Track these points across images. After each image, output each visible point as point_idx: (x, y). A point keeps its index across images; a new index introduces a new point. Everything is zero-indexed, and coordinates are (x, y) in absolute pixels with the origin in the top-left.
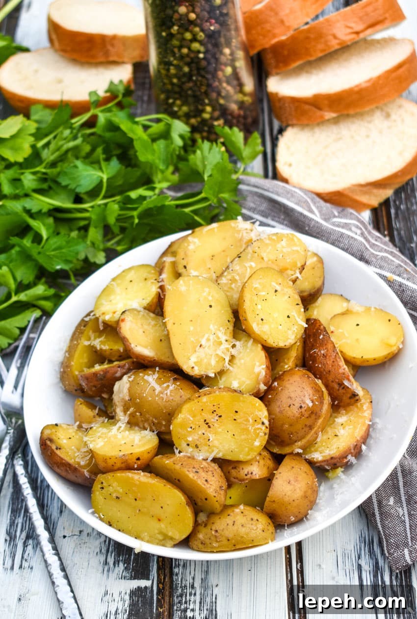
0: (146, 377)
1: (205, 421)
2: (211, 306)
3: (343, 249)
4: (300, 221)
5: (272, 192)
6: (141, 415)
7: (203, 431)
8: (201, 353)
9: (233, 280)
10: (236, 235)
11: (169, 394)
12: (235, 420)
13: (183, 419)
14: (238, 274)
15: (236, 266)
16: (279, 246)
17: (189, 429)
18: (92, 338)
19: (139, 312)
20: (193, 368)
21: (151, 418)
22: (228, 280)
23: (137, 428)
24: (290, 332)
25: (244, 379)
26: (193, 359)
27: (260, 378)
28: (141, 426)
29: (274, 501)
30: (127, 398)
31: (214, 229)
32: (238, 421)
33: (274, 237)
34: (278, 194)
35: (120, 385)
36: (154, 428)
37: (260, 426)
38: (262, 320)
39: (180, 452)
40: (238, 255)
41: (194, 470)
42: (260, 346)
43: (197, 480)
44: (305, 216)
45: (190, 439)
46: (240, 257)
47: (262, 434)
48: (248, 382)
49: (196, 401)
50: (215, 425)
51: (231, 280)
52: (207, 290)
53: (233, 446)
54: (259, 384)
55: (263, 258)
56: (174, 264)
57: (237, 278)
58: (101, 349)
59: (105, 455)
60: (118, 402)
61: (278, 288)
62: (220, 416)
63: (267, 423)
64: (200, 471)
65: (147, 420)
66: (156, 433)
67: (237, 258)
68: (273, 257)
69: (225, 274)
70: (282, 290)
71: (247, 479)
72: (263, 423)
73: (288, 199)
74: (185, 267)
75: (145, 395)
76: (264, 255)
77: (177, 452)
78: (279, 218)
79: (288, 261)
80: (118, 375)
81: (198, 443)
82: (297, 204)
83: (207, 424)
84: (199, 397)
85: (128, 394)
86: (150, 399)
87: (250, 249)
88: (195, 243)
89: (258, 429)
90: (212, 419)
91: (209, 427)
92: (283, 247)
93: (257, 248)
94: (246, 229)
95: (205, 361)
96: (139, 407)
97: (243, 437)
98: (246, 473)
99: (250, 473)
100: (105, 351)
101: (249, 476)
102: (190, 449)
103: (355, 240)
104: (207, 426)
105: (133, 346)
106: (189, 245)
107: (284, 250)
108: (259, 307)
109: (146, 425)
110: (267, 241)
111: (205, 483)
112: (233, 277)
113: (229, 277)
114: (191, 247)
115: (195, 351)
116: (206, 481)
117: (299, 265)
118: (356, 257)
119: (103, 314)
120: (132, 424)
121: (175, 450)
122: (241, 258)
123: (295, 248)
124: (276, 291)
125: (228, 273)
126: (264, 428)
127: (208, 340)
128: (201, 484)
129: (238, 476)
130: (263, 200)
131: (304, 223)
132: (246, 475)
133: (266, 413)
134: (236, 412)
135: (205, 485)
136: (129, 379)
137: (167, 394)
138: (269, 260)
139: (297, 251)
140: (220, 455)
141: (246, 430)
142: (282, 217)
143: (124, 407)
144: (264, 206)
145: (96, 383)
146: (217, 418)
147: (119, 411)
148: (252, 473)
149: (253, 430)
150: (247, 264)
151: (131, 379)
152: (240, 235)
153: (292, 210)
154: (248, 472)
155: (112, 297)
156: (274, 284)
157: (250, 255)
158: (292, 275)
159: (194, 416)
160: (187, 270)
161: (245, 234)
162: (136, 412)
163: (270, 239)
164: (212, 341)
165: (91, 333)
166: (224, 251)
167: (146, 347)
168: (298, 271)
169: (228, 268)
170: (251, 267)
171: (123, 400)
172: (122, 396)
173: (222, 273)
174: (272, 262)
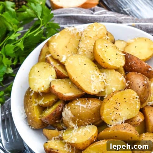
0: (76, 104)
1: (115, 108)
2: (85, 64)
3: (108, 22)
5: (64, 13)
6: (82, 120)
7: (116, 113)
8: (94, 84)
9: (84, 51)
10: (70, 34)
11: (90, 106)
12: (126, 102)
13: (107, 111)
14: (84, 48)
15: (82, 45)
16: (94, 30)
17: (111, 114)
18: (37, 102)
19: (55, 81)
20: (95, 91)
21: (87, 119)
22: (81, 52)
23: (82, 127)
24: (121, 60)
25: (116, 85)
26: (93, 87)
27: (124, 81)
28: (84, 125)
30: (73, 116)
32: (127, 102)
33: (90, 27)
34: (66, 13)
35: (65, 113)
37: (136, 99)
38: (110, 59)
39: (111, 125)
40: (80, 40)
41: (123, 129)
42: (114, 70)
43: (127, 132)
45: (113, 118)
47: (138, 102)
48: (119, 86)
49: (108, 102)
50: (119, 107)
51: (83, 51)
52: (80, 59)
53: (129, 113)
54: (125, 84)
55: (90, 37)
56: (52, 57)
57: (85, 49)
58: (45, 104)
61: (106, 45)
62: (120, 103)
63: (138, 97)
64: (126, 128)
65: (86, 121)
66: (91, 124)
67: (80, 42)
68: (94, 35)
69: (79, 50)
70: (108, 45)
71: (139, 123)
72: (137, 98)
73: (73, 13)
74: (58, 56)
75: (80, 111)
76: (91, 36)
77: (110, 126)
78: (72, 22)
79: (101, 33)
80: (60, 110)
81: (116, 118)
83: (116, 109)
84: (108, 99)
85: (72, 115)
86: (84, 112)
87: (83, 36)
88: (55, 45)
89: (136, 101)
90: (117, 106)
91: (117, 110)
92: (96, 29)
93: (86, 34)
95: (97, 86)
96: (80, 117)
97: (131, 107)
98: (137, 121)
100: (47, 104)
101: (139, 122)
102: (114, 122)
104: (116, 110)
105: (64, 94)
106: (53, 47)
108: (105, 55)
109: (86, 123)
110: (88, 30)
111: (130, 131)
112: (83, 50)
113: (82, 50)
114: (55, 47)
115: (91, 84)
116: (130, 130)
117: (106, 33)
118: (115, 23)
119: (39, 89)
120: (80, 126)
121: (108, 126)
123: (100, 28)
124: (107, 47)
125: (80, 49)
126: (137, 99)
127: (93, 77)
129: (135, 124)
130: (61, 18)
132: (138, 122)
133: (136, 94)
134: (125, 98)
136: (69, 109)
137: (90, 107)
138: (93, 37)
139: (102, 29)
141: (131, 104)
142: (73, 21)
143: (72, 121)
145: (53, 118)
146: (119, 104)
147: (71, 124)
148: (139, 120)
149: (134, 103)
150: (86, 42)
151: (69, 108)
152: (72, 33)
153: (77, 16)
155: (36, 81)
156: (104, 44)
157: (84, 38)
158: (105, 38)
159: (110, 109)
161: (74, 32)
162: (80, 120)
163: (89, 28)
164: (95, 77)
165: (35, 100)
166: (69, 42)
167: (69, 92)
168: (106, 36)
169: (78, 47)
170: (88, 43)
171: (71, 118)
172: (69, 117)
173: (78, 50)
174: (95, 37)
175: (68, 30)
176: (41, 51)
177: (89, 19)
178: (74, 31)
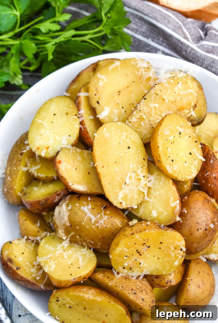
0: (82, 208)
1: (137, 250)
2: (129, 148)
4: (178, 46)
6: (80, 237)
7: (136, 258)
8: (126, 190)
9: (141, 119)
10: (136, 73)
11: (103, 223)
12: (160, 248)
13: (121, 251)
14: (145, 114)
15: (143, 106)
16: (176, 89)
17: (125, 258)
18: (29, 165)
19: (69, 149)
20: (121, 203)
21: (89, 240)
22: (136, 118)
23: (76, 245)
24: (192, 167)
25: (161, 209)
26: (121, 195)
27: (175, 211)
28: (80, 244)
29: (189, 302)
30: (68, 224)
31: (117, 66)
32: (162, 249)
33: (172, 81)
35: (60, 211)
36: (91, 246)
37: (179, 251)
38: (172, 161)
39: (118, 273)
40: (144, 97)
41: (133, 292)
42: (171, 181)
43: (136, 300)
44: (182, 43)
45: (126, 265)
46: (145, 99)
47: (180, 257)
48: (165, 213)
49: (130, 237)
50: (145, 253)
51: (139, 119)
52: (125, 134)
53: (158, 266)
54: (176, 217)
55: (164, 100)
56: (88, 99)
57: (145, 117)
58: (38, 176)
59: (60, 280)
60: (60, 226)
61: (181, 130)
62: (149, 247)
63: (184, 249)
64: (138, 292)
65: (85, 241)
66: (92, 249)
67: (143, 100)
68: (172, 99)
69: (135, 113)
70: (184, 131)
71: (167, 286)
72: (181, 250)
73: (166, 25)
74: (98, 102)
75: (83, 224)
76: (165, 97)
77: (116, 273)
79: (185, 102)
80: (56, 200)
81: (131, 266)
82: (174, 30)
83: (139, 252)
84: (133, 234)
85: (68, 221)
86: (88, 227)
87: (152, 91)
88: (103, 80)
89: (178, 253)
90: (143, 249)
91: (140, 255)
92: (180, 90)
93: (159, 92)
94: (144, 68)
95: (130, 196)
96: (78, 232)
97: (165, 259)
99: (169, 281)
100: (42, 177)
101: (168, 284)
102: (126, 271)
104: (138, 254)
105: (70, 184)
106: (98, 82)
107: (181, 93)
108: (169, 150)
109: (84, 244)
110: (166, 85)
111: (142, 301)
112: (141, 116)
113: (138, 116)
114: (101, 84)
115: (122, 188)
116: (143, 299)
117: (193, 104)
119: (38, 149)
120: (73, 241)
121: (114, 271)
122: (146, 99)
123: (189, 91)
124: (180, 133)
125: (137, 112)
126: (182, 253)
127: (131, 178)
128: (139, 303)
129: (160, 284)
130: (143, 23)
131: (181, 48)
132: (167, 283)
133: (184, 243)
134: (161, 243)
135: (142, 303)
136: (68, 208)
137: (101, 224)
138: (169, 101)
139: (191, 93)
140: (148, 273)
141: (168, 255)
142: (161, 39)
143: (65, 230)
144: (144, 28)
146: (146, 248)
147: (61, 232)
148: (171, 282)
149: (173, 255)
150: (152, 105)
151: (69, 208)
152: (140, 74)
153: (171, 36)
154: (168, 281)
155: (42, 131)
156: (178, 127)
157: (153, 97)
158: (188, 113)
159: (128, 249)
160: (99, 105)
162: (76, 235)
164: (133, 178)
165: (27, 159)
166: (128, 87)
168: (192, 110)
169: (136, 108)
170: (155, 107)
171: (64, 225)
172: (63, 222)
173: (132, 112)
174: (172, 103)
175: (137, 64)
176: (79, 76)
177: (186, 52)
178: (145, 71)
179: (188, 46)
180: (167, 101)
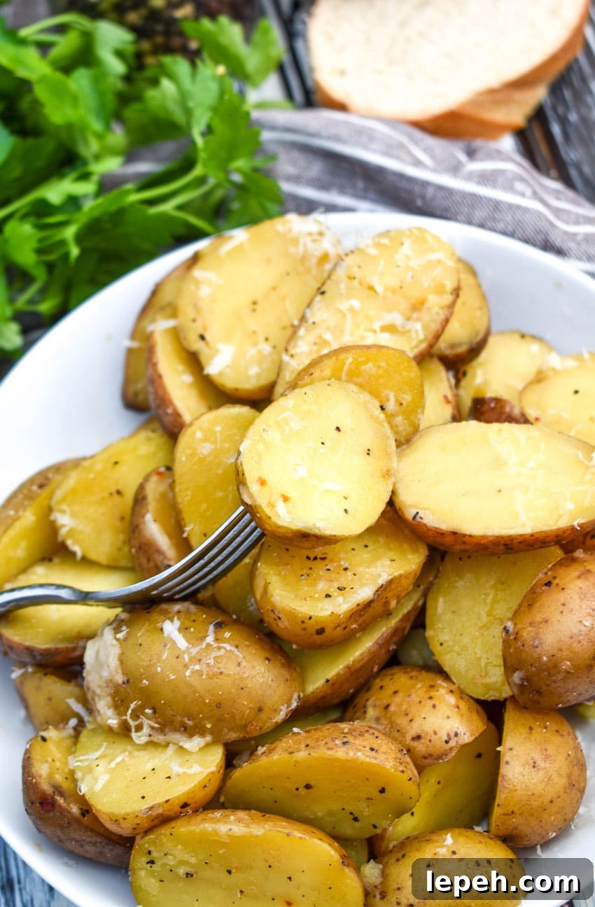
5: (329, 138)
9: (321, 343)
14: (328, 329)
15: (320, 313)
16: (399, 257)
22: (308, 344)
31: (242, 244)
33: (385, 241)
34: (338, 139)
40: (319, 289)
44: (410, 180)
46: (323, 293)
51: (315, 344)
55: (371, 288)
56: (177, 335)
57: (329, 337)
67: (319, 298)
68: (393, 282)
69: (301, 332)
71: (451, 750)
73: (366, 147)
74: (202, 338)
76: (375, 282)
79: (426, 284)
82: (387, 154)
87: (341, 273)
88: (210, 282)
92: (408, 258)
93: (356, 269)
98: (445, 738)
99: (452, 735)
101: (452, 743)
103: (526, 210)
106: (198, 288)
107: (413, 263)
110: (373, 252)
112: (320, 337)
113: (312, 338)
114: (204, 292)
122: (326, 295)
123: (433, 256)
125: (307, 330)
129: (431, 750)
132: (447, 742)
138: (386, 289)
139: (440, 262)
142: (360, 185)
148: (456, 735)
150: (344, 305)
152: (301, 249)
153: (381, 170)
154: (448, 735)
157: (343, 286)
160: (207, 344)
161: (310, 245)
163: (377, 245)
166: (274, 288)
169: (303, 319)
170: (352, 310)
173: (295, 331)
174: (394, 292)
179: (425, 184)
180: (379, 289)
